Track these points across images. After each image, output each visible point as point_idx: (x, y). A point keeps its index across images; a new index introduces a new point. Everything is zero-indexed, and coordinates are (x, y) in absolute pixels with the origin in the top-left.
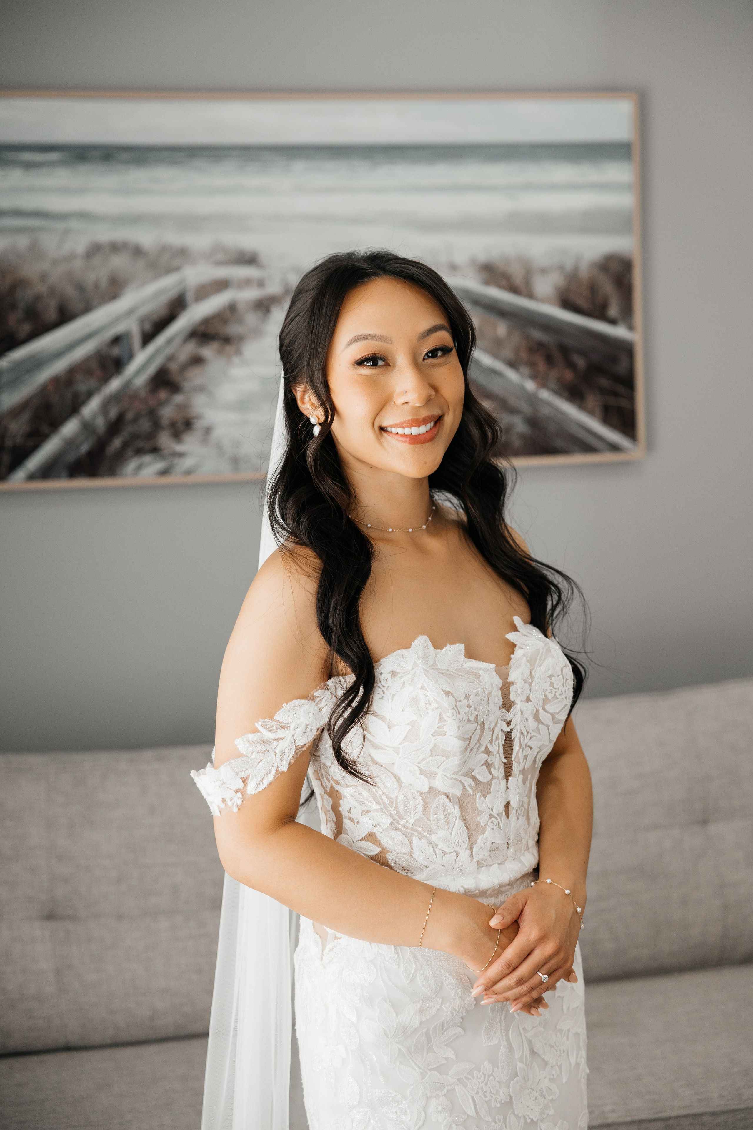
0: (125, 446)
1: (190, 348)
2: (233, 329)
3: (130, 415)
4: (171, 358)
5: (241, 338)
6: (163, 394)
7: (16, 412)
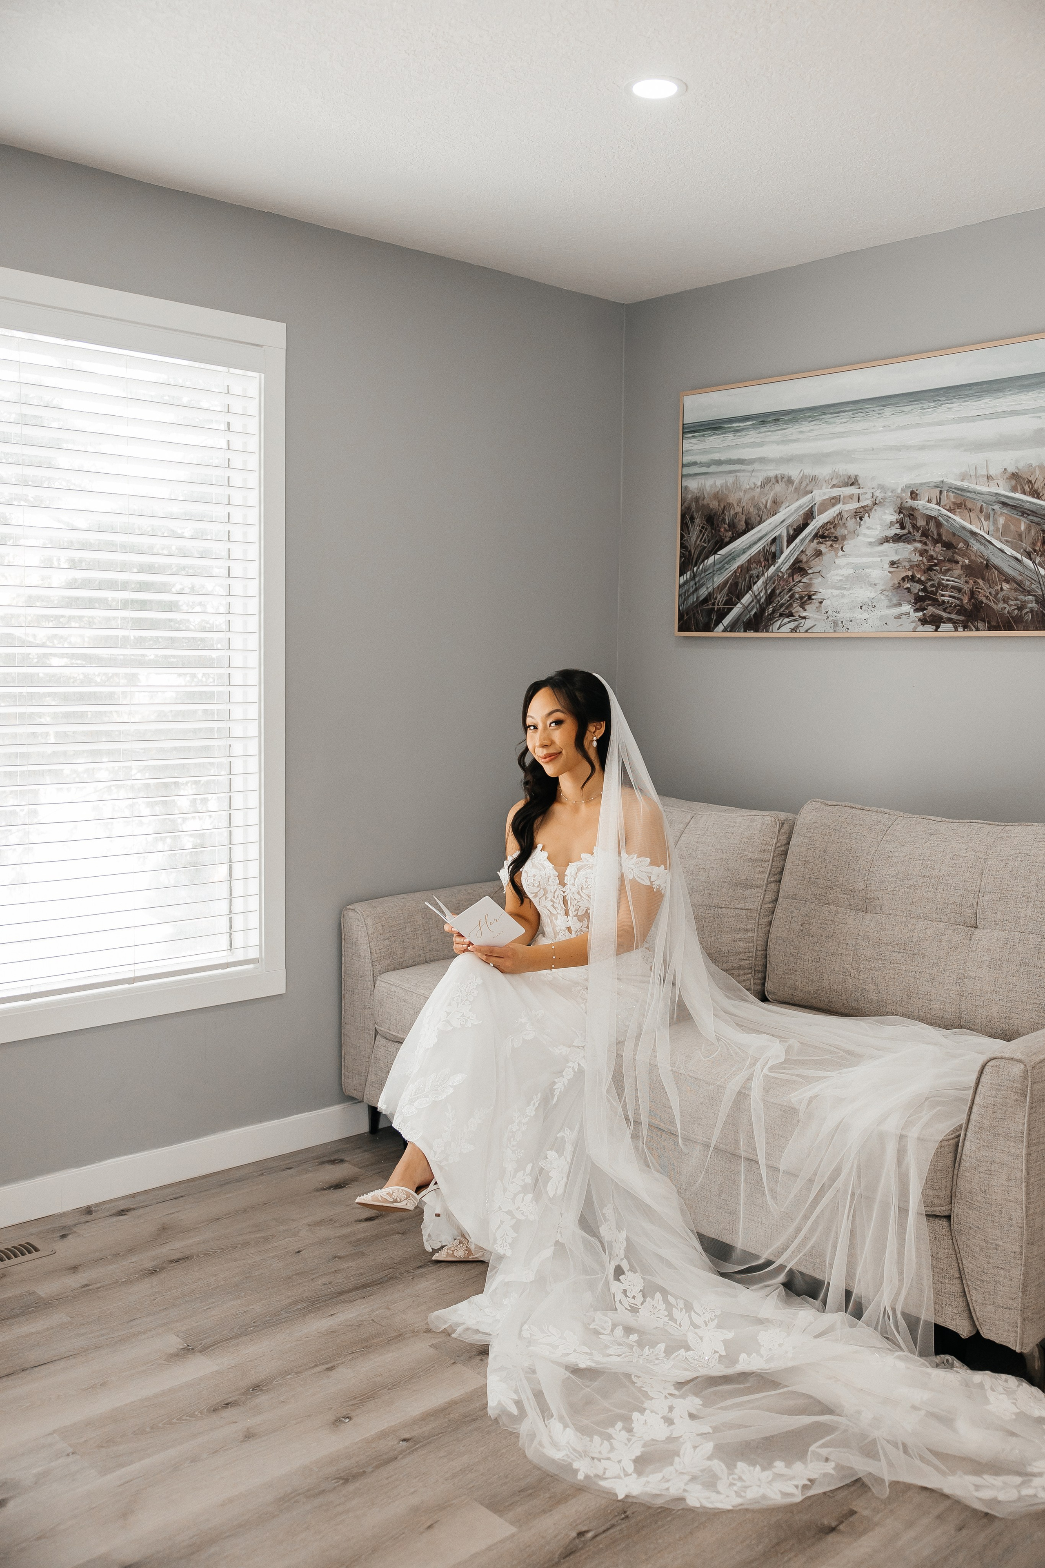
0: (774, 612)
1: (814, 545)
2: (840, 532)
3: (778, 592)
4: (802, 551)
5: (844, 538)
6: (797, 578)
7: (721, 588)
